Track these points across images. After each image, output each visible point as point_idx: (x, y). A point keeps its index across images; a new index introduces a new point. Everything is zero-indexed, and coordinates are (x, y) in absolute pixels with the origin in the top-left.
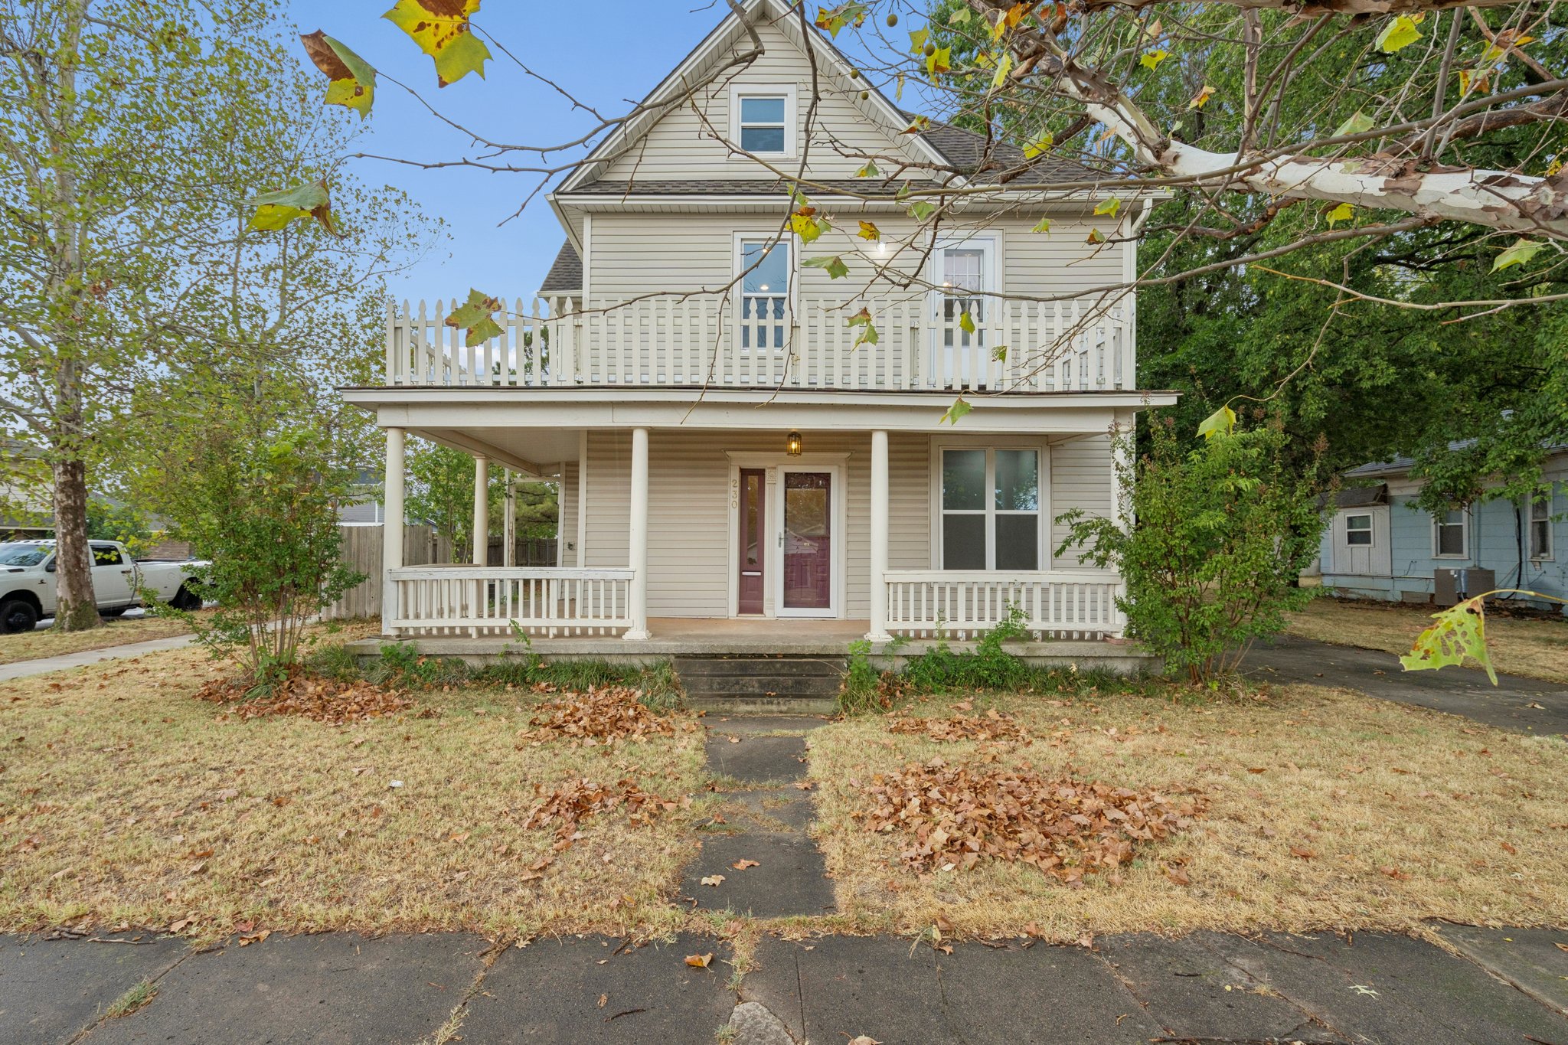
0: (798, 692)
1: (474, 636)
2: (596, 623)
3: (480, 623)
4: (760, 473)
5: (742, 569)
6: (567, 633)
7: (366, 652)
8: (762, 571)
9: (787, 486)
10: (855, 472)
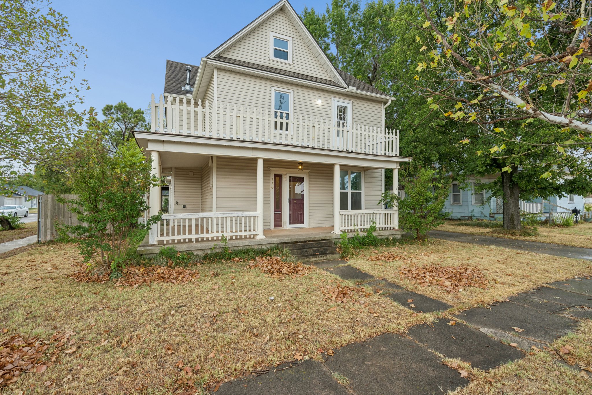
0: (324, 253)
1: (194, 242)
2: (246, 233)
3: (197, 236)
4: (280, 176)
5: (275, 212)
6: (234, 238)
7: (149, 252)
8: (281, 212)
9: (290, 181)
10: (312, 177)
